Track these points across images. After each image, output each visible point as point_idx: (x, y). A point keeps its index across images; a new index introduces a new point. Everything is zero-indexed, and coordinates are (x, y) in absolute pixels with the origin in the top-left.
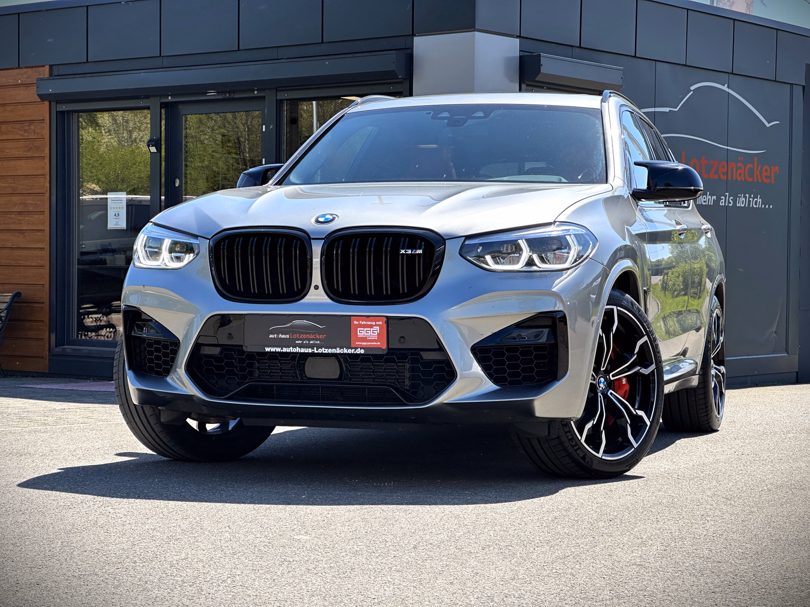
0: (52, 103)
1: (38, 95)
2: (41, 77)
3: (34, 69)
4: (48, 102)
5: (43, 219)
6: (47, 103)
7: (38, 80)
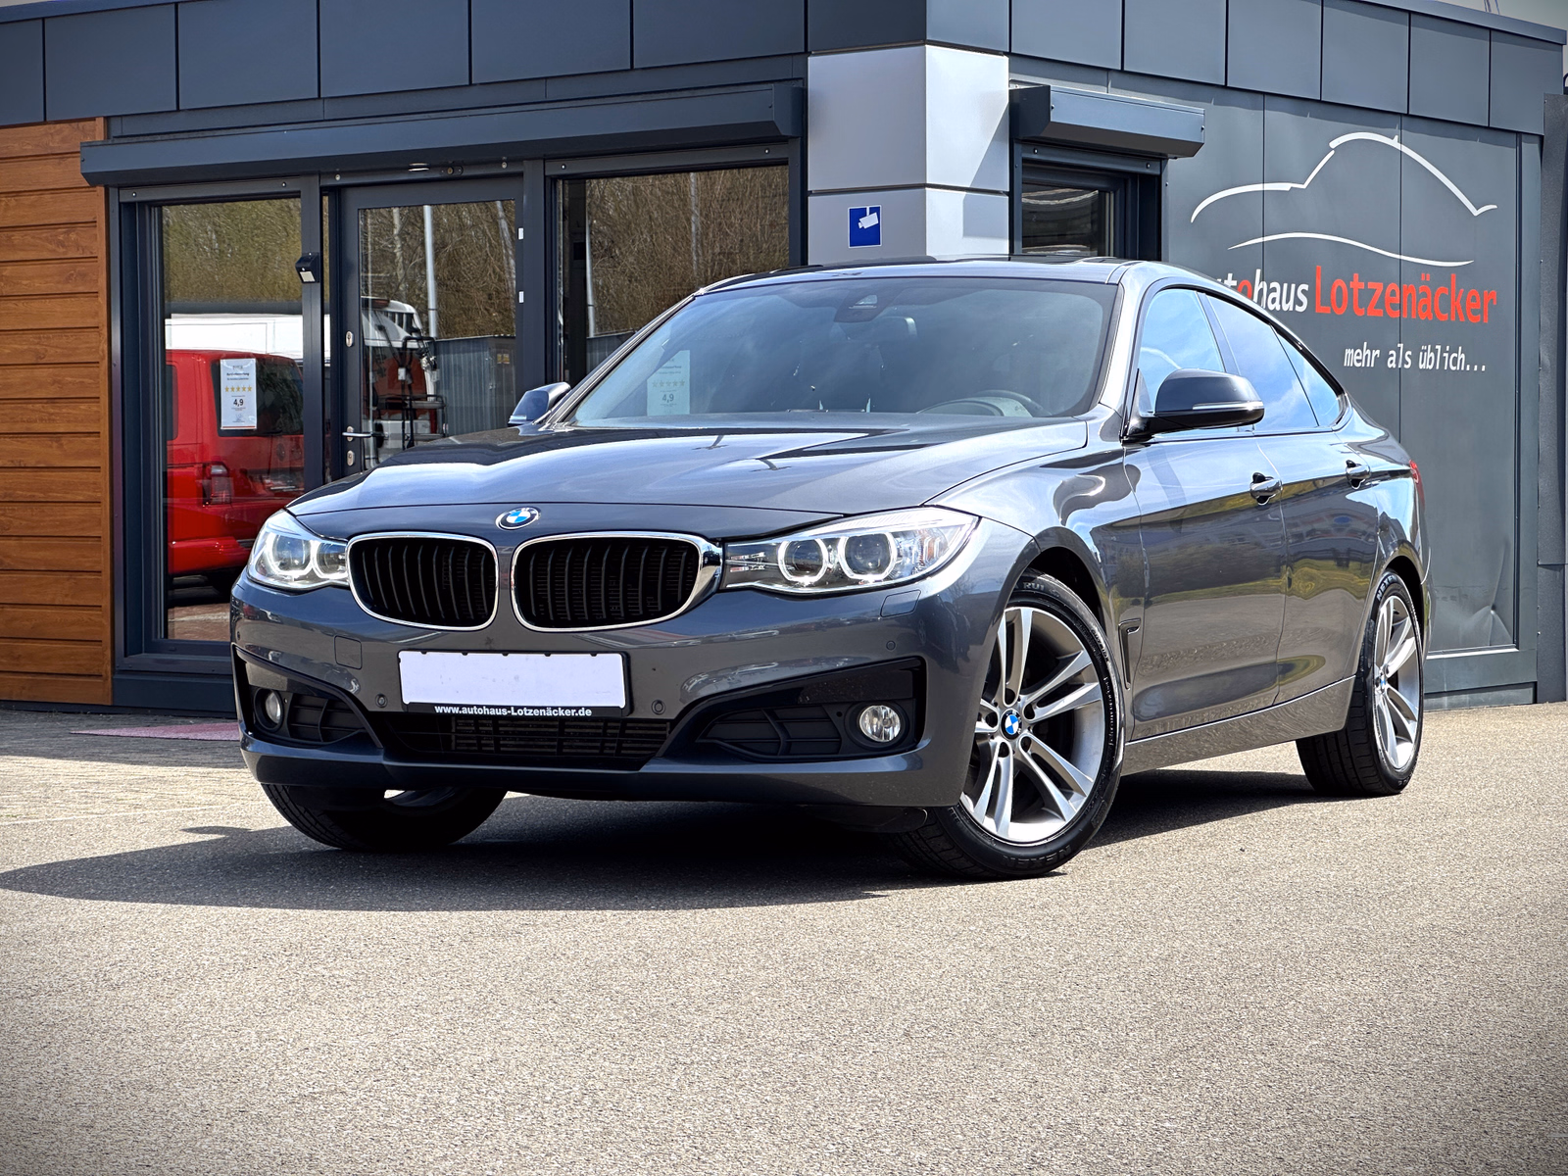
0: (110, 189)
1: (85, 175)
2: (89, 140)
3: (74, 125)
4: (103, 189)
5: (96, 412)
6: (101, 190)
7: (83, 145)
